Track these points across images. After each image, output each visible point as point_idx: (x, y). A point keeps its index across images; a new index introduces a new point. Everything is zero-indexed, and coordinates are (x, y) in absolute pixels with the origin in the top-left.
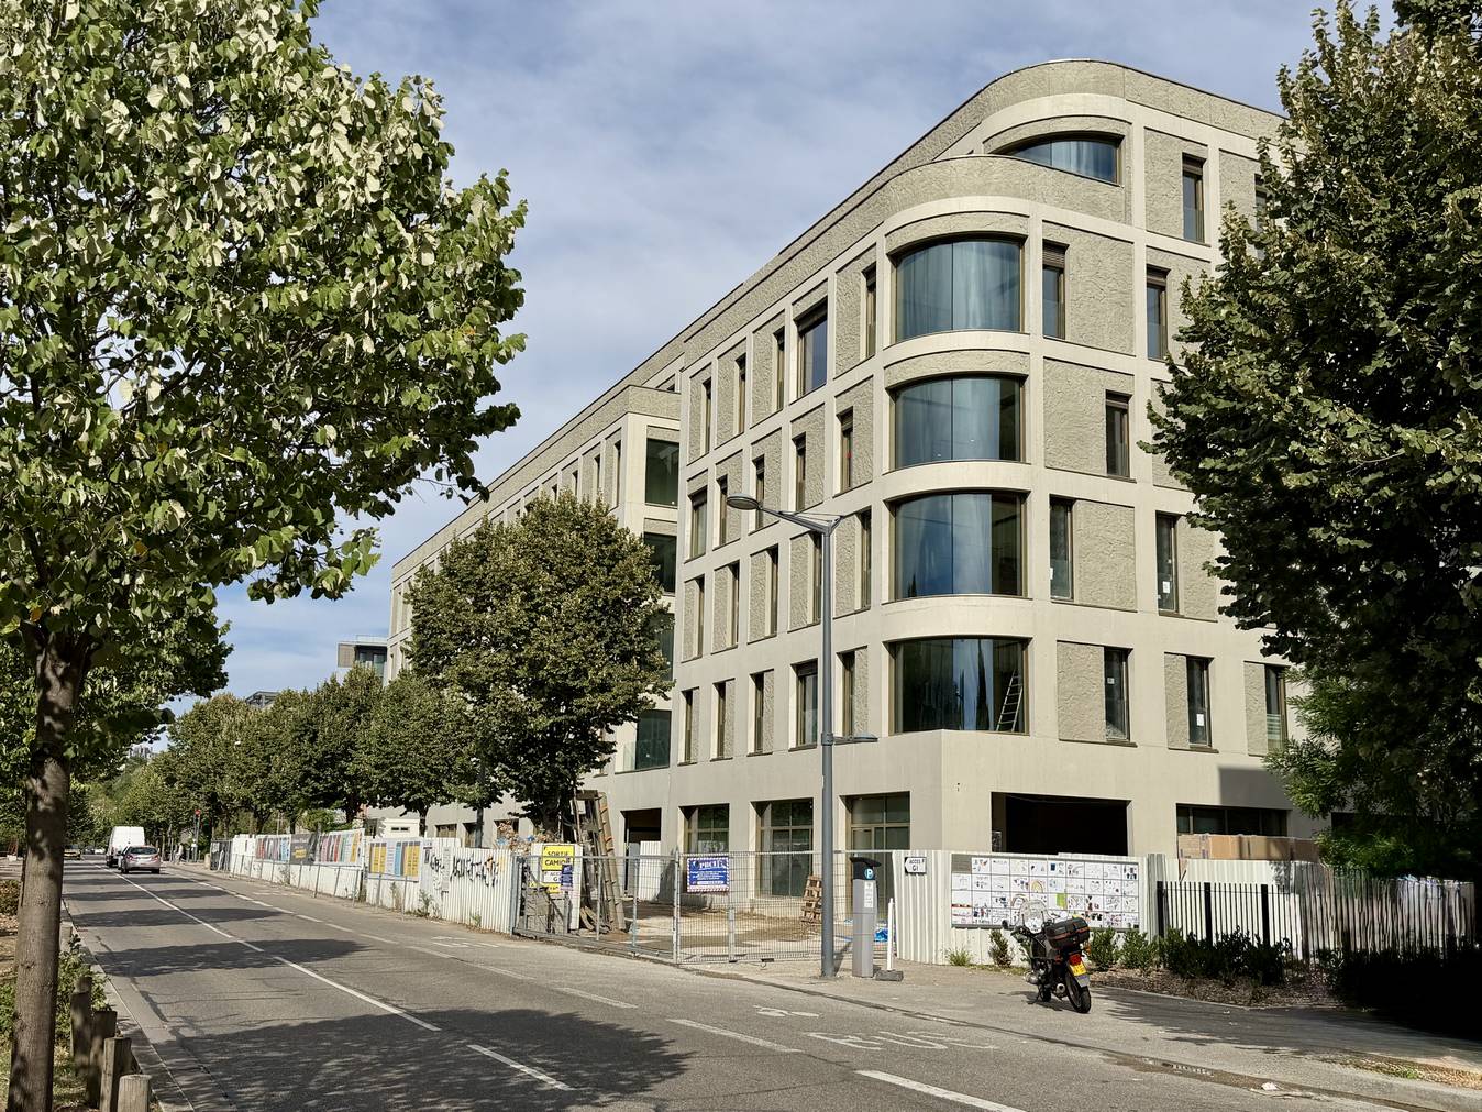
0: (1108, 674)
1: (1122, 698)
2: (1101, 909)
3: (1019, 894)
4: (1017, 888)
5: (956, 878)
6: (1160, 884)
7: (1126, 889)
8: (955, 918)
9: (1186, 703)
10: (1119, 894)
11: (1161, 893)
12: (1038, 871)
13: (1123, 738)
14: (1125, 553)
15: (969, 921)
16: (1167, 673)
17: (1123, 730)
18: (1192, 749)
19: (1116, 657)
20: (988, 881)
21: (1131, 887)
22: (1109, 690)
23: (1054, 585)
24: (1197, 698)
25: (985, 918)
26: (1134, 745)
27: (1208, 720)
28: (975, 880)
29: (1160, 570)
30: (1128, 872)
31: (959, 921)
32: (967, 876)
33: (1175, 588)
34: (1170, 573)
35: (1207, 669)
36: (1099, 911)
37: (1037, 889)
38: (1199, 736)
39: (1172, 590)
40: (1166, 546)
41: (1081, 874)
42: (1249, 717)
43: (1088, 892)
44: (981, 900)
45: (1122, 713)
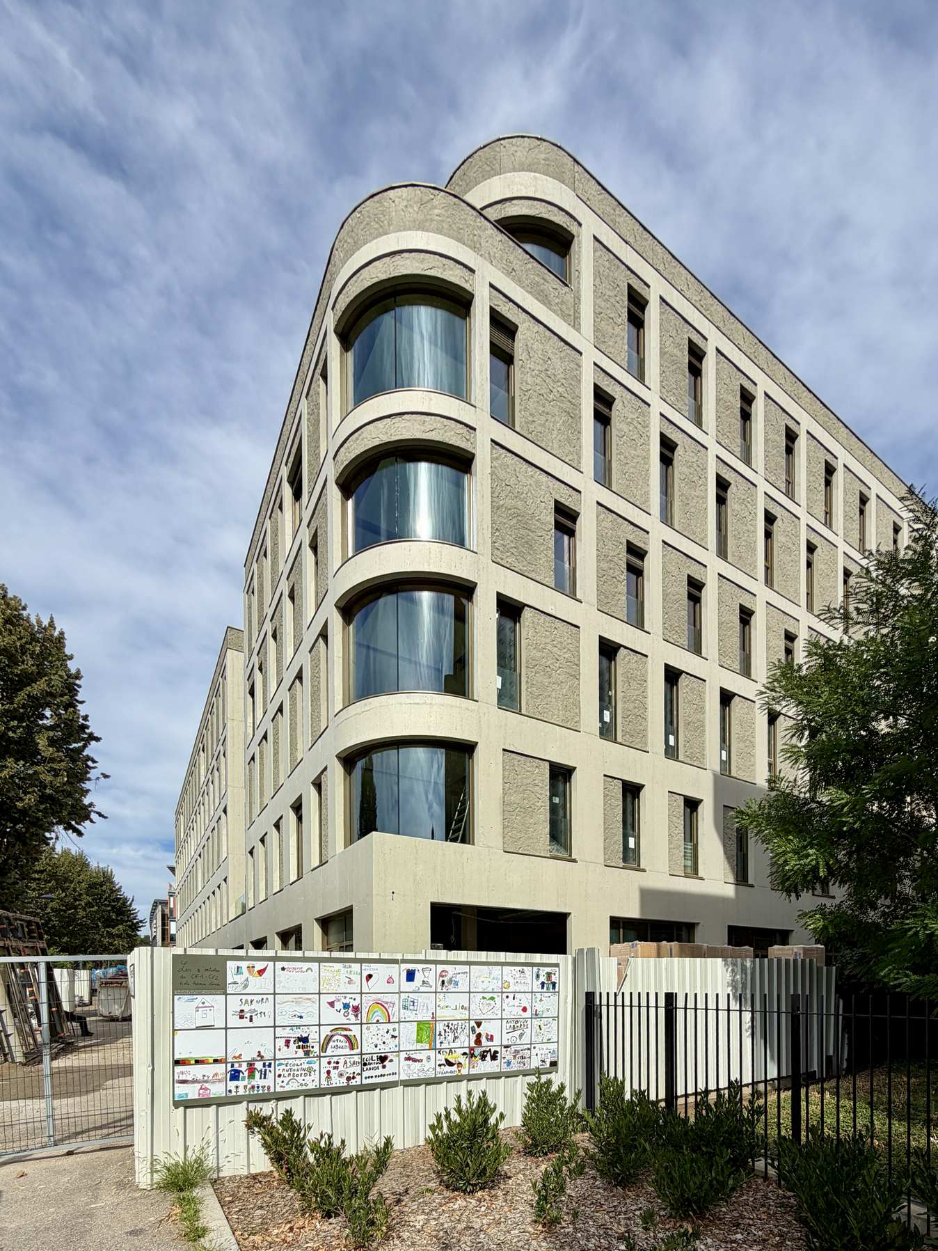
0: (553, 794)
1: (565, 817)
2: (496, 1041)
3: (339, 1028)
4: (333, 1017)
5: (187, 1007)
6: (590, 996)
7: (539, 1007)
8: (181, 1090)
9: (620, 825)
10: (527, 1015)
11: (591, 1011)
12: (377, 984)
13: (566, 855)
14: (570, 671)
15: (217, 1090)
16: (605, 796)
17: (565, 848)
18: (624, 868)
19: (561, 775)
20: (267, 1007)
21: (547, 1003)
22: (553, 809)
23: (502, 695)
24: (630, 823)
25: (257, 1080)
26: (575, 861)
27: (638, 844)
28: (234, 1004)
29: (601, 699)
30: (543, 979)
31: (192, 1092)
32: (217, 1000)
33: (614, 717)
34: (610, 703)
35: (638, 798)
36: (494, 1046)
37: (379, 1015)
38: (630, 858)
39: (611, 719)
40: (607, 677)
41: (463, 987)
42: (670, 842)
43: (477, 1015)
44: (246, 1045)
45: (566, 829)
